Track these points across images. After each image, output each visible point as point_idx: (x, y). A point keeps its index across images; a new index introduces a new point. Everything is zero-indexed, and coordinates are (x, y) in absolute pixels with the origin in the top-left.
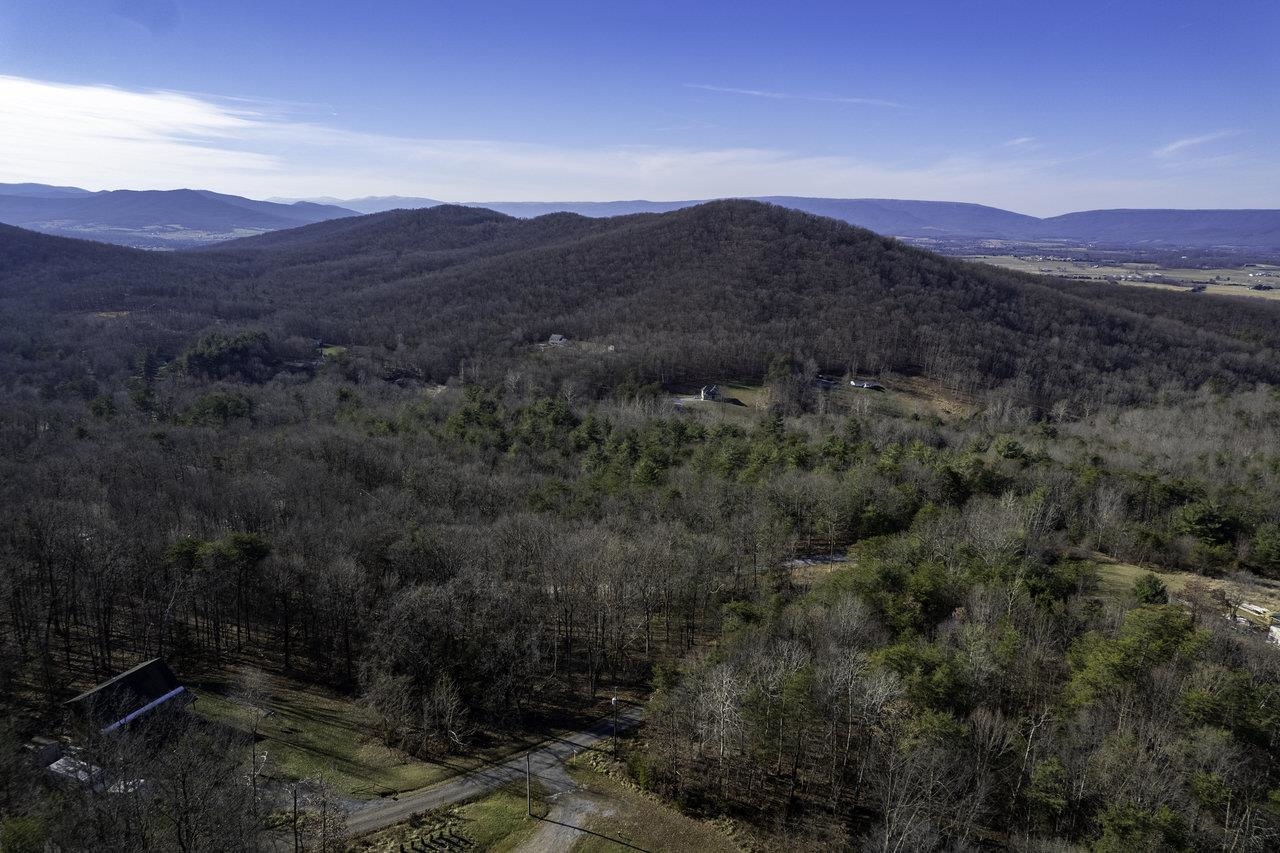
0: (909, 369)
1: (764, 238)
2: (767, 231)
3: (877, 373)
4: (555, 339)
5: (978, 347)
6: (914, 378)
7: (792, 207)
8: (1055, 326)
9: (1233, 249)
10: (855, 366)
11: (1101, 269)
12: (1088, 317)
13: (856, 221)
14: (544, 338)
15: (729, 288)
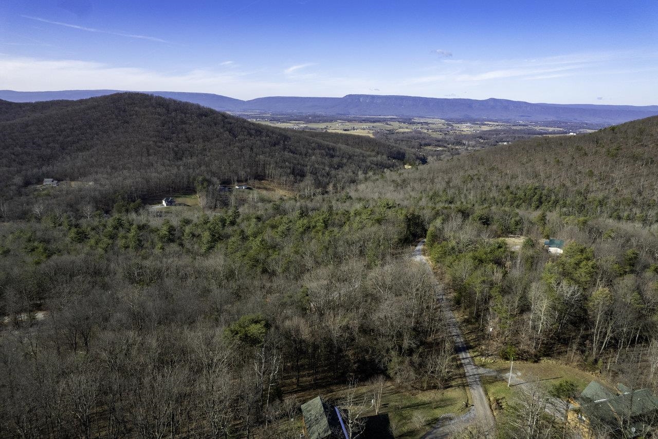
0: (260, 177)
1: (159, 114)
2: (159, 110)
3: (246, 180)
4: (48, 182)
5: (287, 163)
6: (263, 181)
7: (167, 97)
8: (310, 151)
9: (323, 114)
10: (236, 178)
11: (282, 124)
12: (320, 146)
13: (204, 104)
14: (40, 181)
15: (151, 143)
